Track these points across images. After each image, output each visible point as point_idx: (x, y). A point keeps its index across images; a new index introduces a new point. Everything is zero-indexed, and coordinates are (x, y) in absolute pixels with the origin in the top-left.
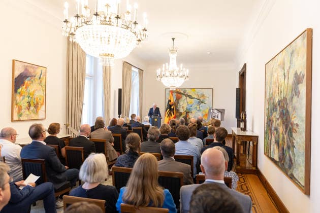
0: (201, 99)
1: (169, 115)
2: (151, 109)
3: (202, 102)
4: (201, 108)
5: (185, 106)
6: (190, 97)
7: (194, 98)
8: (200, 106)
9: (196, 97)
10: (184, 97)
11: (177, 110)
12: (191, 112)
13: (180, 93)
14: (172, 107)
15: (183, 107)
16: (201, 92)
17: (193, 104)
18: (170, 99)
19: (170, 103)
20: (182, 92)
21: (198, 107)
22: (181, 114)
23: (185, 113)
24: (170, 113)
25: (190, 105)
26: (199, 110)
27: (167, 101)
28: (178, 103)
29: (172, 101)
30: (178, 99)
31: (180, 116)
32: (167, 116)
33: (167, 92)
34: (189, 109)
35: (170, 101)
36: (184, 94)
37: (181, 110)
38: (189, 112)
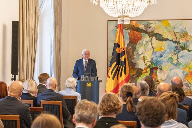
0: (181, 41)
1: (117, 74)
2: (79, 62)
3: (183, 48)
4: (180, 60)
5: (149, 55)
6: (160, 38)
7: (167, 39)
8: (179, 55)
9: (170, 37)
10: (146, 38)
11: (133, 65)
12: (161, 69)
13: (138, 30)
14: (122, 59)
15: (144, 59)
16: (181, 28)
17: (164, 52)
18: (117, 41)
19: (117, 50)
20: (142, 27)
21: (175, 57)
22: (140, 72)
23: (149, 70)
24: (118, 70)
25: (158, 54)
26: (177, 65)
27: (111, 45)
28: (134, 49)
29: (122, 46)
30: (134, 41)
31: (138, 76)
32: (111, 76)
33: (112, 26)
34: (157, 62)
35: (117, 45)
36: (146, 32)
37: (141, 65)
38: (156, 69)
